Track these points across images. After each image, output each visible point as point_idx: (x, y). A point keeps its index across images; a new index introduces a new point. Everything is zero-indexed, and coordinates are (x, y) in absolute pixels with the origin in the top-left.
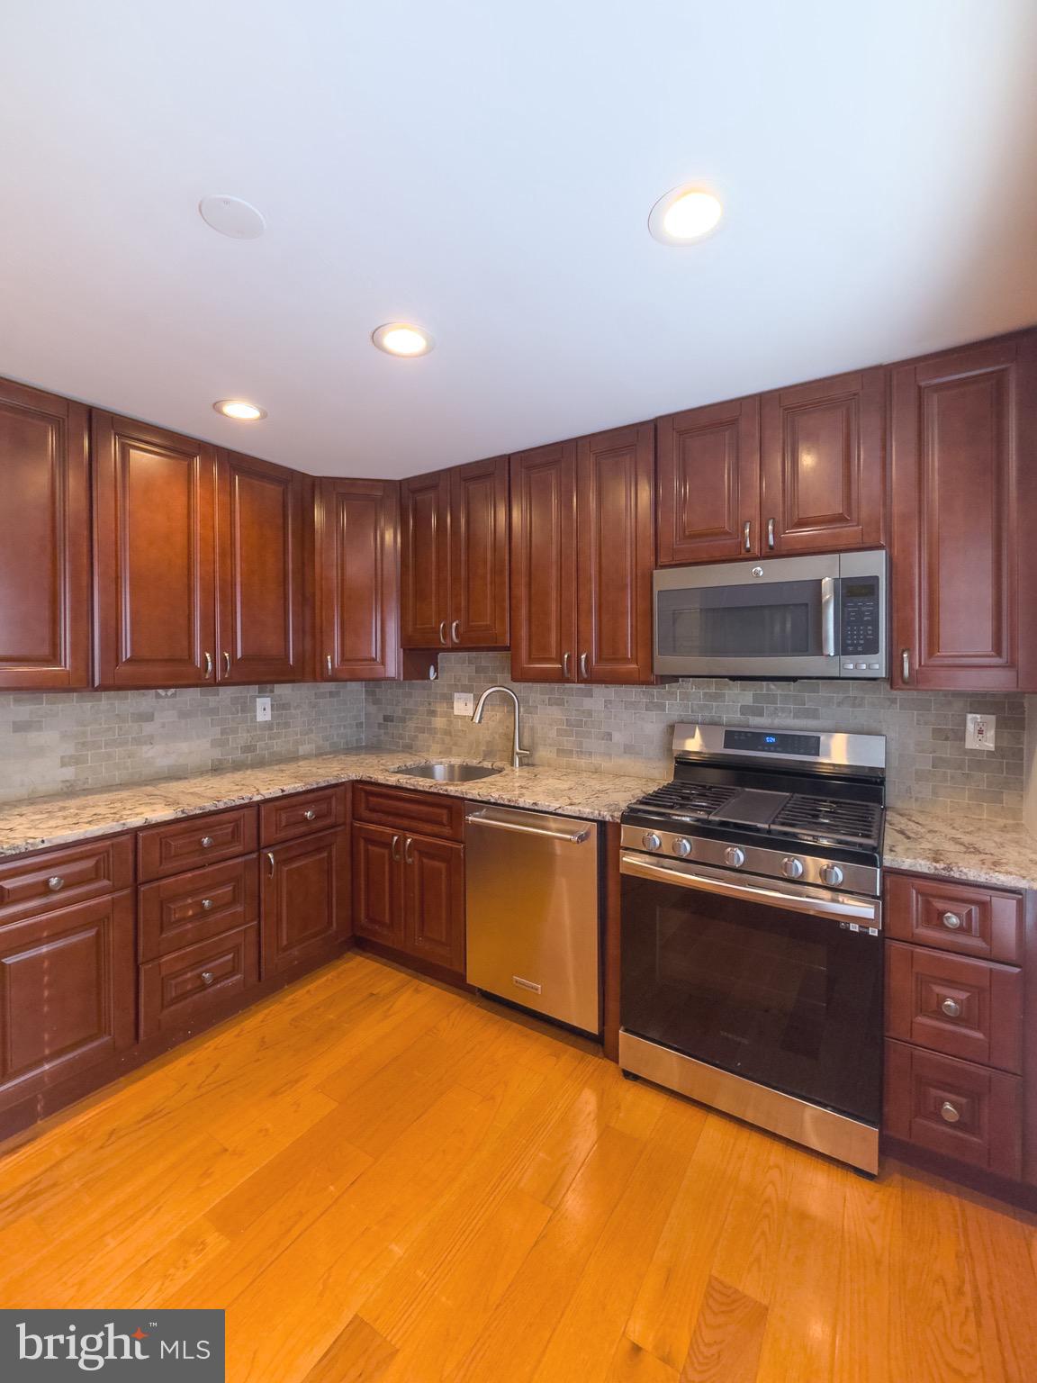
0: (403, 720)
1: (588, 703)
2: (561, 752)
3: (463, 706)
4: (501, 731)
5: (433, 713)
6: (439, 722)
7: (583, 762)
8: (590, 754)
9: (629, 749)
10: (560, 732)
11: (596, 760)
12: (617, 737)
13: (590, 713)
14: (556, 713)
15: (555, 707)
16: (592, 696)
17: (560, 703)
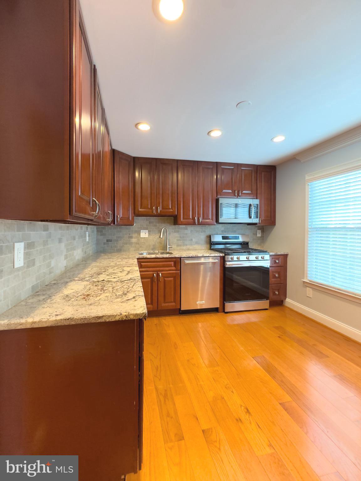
0: (117, 241)
1: (186, 231)
2: (178, 246)
3: (144, 234)
4: (158, 241)
5: (131, 237)
6: (134, 240)
7: (184, 248)
8: (186, 245)
9: (197, 243)
10: (178, 240)
11: (188, 247)
12: (194, 240)
13: (187, 234)
14: (176, 235)
15: (176, 233)
16: (187, 229)
17: (178, 232)
